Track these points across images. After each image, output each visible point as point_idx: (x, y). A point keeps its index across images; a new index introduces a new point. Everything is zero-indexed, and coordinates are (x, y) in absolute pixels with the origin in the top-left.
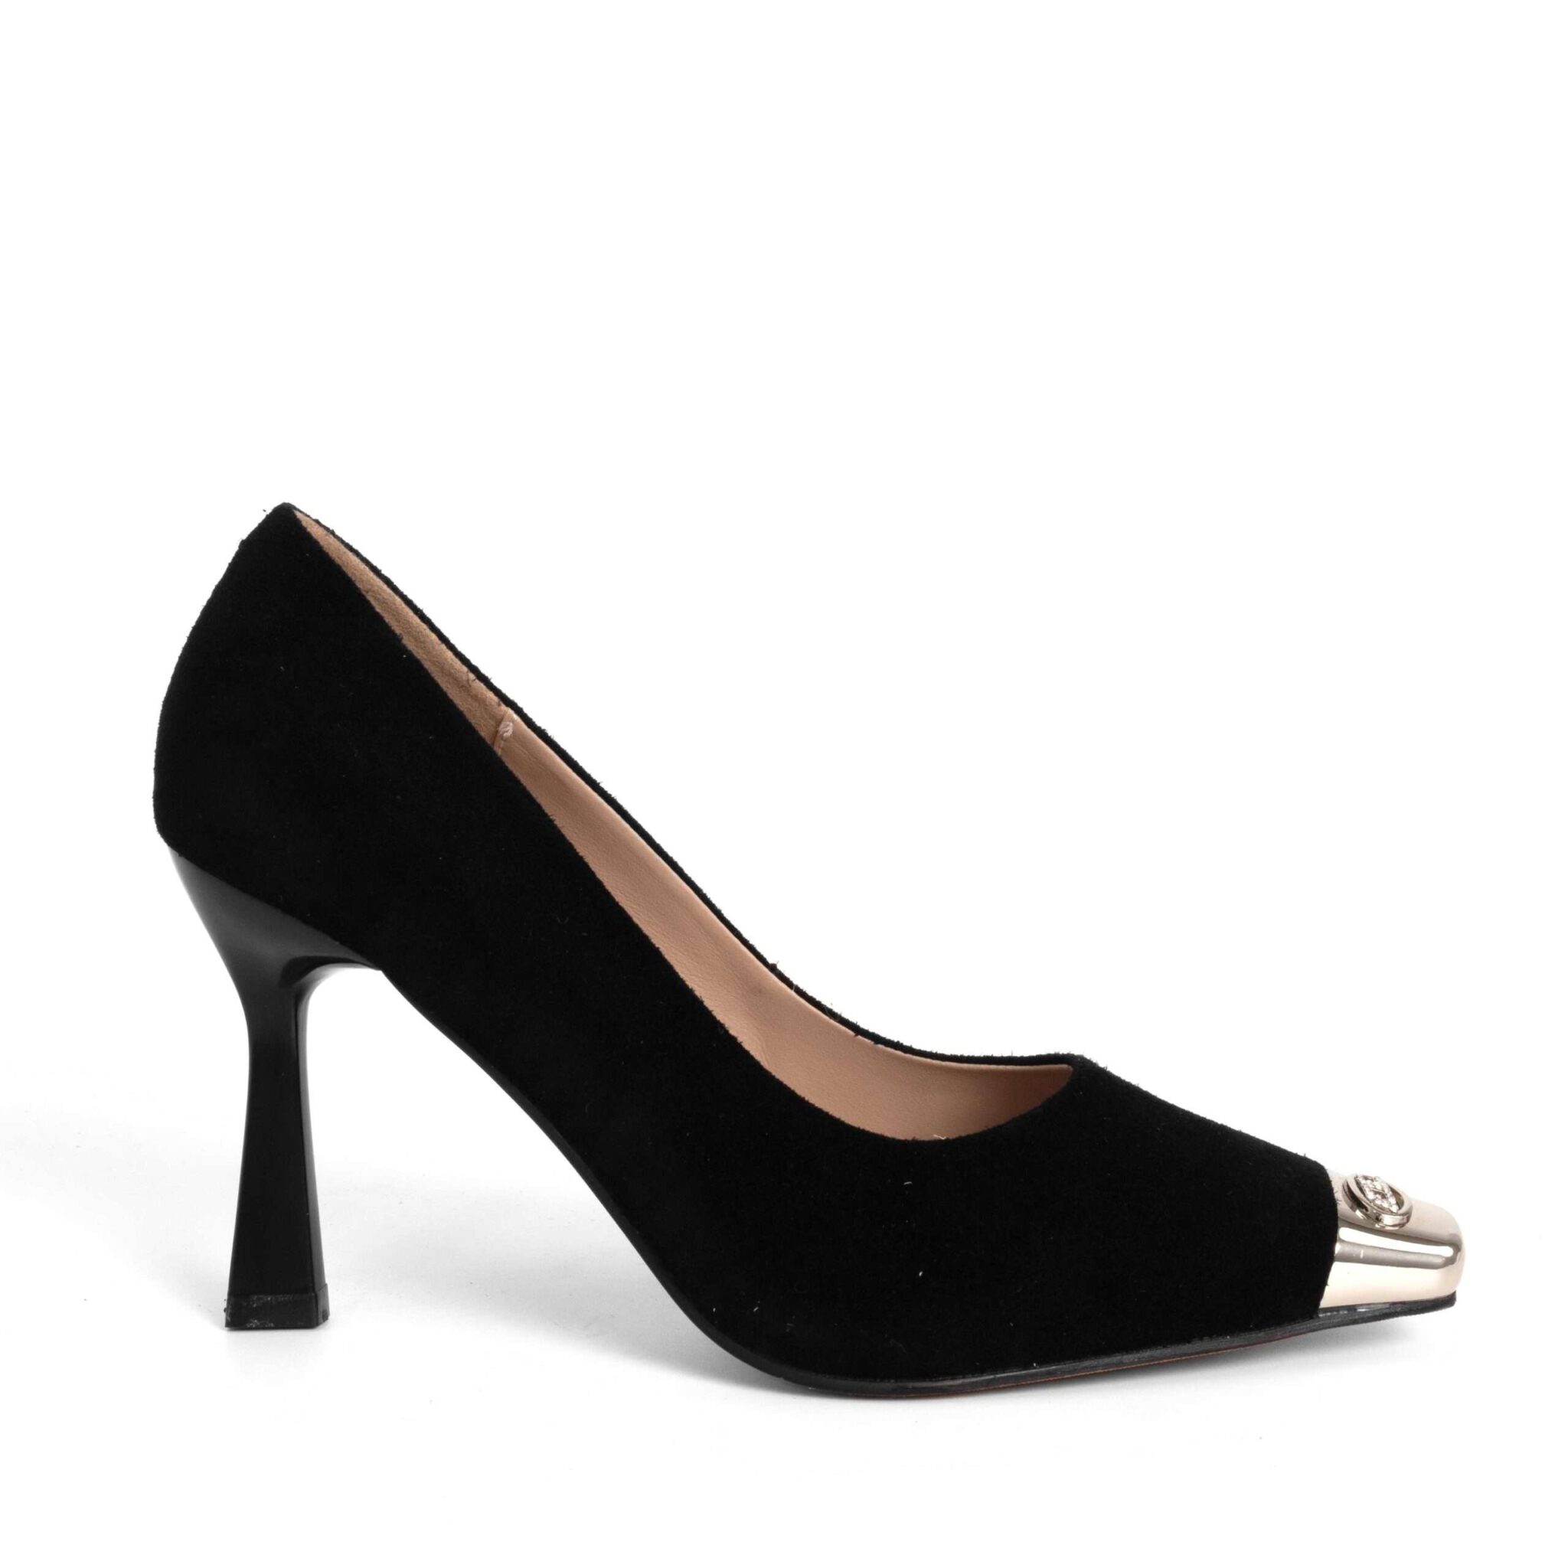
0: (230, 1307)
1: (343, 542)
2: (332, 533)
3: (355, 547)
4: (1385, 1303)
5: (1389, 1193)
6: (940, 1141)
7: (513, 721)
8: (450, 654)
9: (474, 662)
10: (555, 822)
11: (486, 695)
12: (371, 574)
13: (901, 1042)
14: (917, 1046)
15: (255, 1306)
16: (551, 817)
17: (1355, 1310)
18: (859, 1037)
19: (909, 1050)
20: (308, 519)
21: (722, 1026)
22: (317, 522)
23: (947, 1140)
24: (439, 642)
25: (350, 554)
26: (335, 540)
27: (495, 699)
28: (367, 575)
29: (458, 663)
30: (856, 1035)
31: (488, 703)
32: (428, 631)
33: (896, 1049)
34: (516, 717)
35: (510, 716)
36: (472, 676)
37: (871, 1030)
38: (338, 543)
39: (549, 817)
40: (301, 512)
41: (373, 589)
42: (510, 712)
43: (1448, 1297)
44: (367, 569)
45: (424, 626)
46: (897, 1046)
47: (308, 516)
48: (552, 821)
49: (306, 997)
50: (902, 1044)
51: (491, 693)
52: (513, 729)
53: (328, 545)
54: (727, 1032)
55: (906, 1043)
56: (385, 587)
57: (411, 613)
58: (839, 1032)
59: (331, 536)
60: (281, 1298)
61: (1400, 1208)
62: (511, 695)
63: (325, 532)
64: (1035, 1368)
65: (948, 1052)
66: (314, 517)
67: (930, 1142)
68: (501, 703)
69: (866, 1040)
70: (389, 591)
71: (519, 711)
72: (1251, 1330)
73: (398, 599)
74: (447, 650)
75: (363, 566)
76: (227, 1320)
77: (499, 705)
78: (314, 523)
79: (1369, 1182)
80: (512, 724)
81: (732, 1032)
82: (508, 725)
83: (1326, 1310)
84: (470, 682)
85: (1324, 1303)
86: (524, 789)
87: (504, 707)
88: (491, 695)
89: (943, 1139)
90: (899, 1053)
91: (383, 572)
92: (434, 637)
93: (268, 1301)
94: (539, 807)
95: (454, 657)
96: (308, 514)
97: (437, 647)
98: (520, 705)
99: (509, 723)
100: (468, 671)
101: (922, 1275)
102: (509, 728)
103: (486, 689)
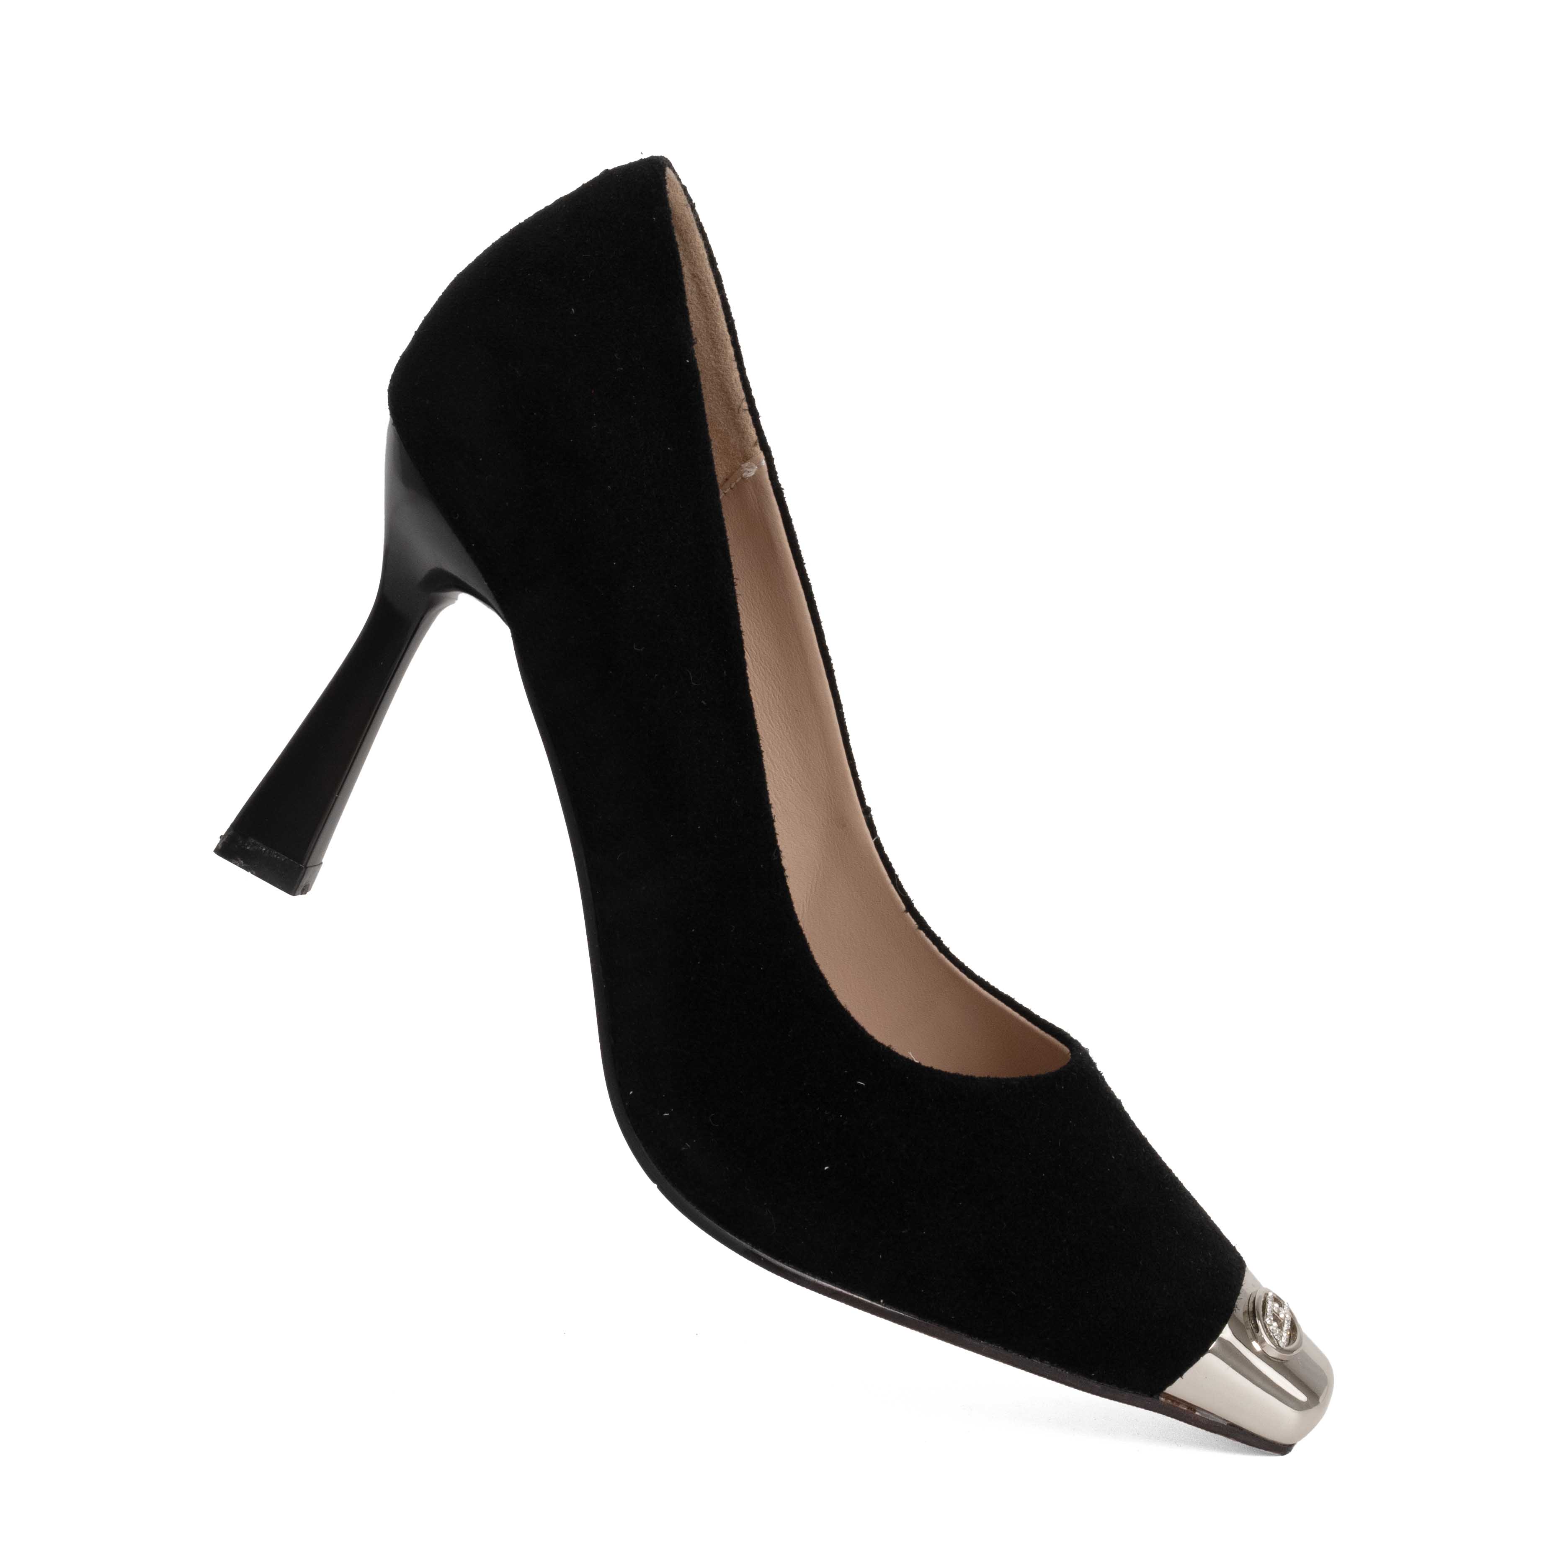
0: (227, 837)
1: (697, 219)
2: (693, 206)
3: (706, 230)
4: (1224, 1420)
5: (1286, 1326)
6: (913, 1062)
7: (760, 467)
8: (737, 374)
9: (754, 393)
10: (736, 587)
11: (747, 429)
12: (707, 263)
13: (942, 939)
14: (953, 951)
15: (248, 848)
16: (735, 581)
17: (1195, 1411)
18: (908, 914)
19: (945, 951)
20: (678, 182)
21: (778, 852)
22: (684, 188)
23: (919, 1065)
24: (734, 358)
25: (698, 234)
26: (692, 214)
27: (755, 437)
28: (703, 261)
29: (739, 387)
30: (906, 911)
31: (745, 436)
32: (729, 343)
33: (934, 943)
34: (764, 463)
35: (760, 462)
36: (745, 405)
37: (922, 914)
38: (693, 218)
39: (733, 579)
40: (674, 172)
41: (701, 277)
42: (761, 455)
43: (1284, 1445)
44: (706, 256)
45: (728, 337)
46: (937, 941)
47: (679, 179)
48: (733, 584)
49: (437, 609)
50: (942, 941)
51: (754, 429)
52: (756, 473)
53: (682, 214)
54: (779, 860)
55: (946, 943)
56: (713, 281)
57: (723, 318)
58: (893, 900)
59: (690, 208)
60: (275, 854)
61: (1289, 1344)
62: (770, 442)
63: (686, 202)
64: (880, 1303)
65: (978, 972)
66: (683, 183)
67: (902, 1057)
68: (758, 444)
69: (913, 920)
70: (715, 287)
71: (770, 460)
72: (1091, 1378)
73: (718, 298)
74: (736, 370)
75: (704, 252)
76: (218, 846)
77: (755, 444)
78: (681, 189)
79: (1276, 1305)
80: (755, 468)
81: (785, 863)
82: (752, 467)
83: (1169, 1397)
84: (741, 409)
85: (1170, 1390)
86: (725, 541)
87: (758, 449)
88: (752, 431)
89: (916, 1061)
90: (935, 948)
91: (718, 267)
92: (731, 351)
93: (261, 850)
94: (729, 565)
95: (738, 379)
96: (680, 177)
97: (728, 361)
98: (774, 454)
99: (754, 465)
100: (745, 400)
101: (827, 1170)
102: (751, 470)
103: (752, 424)
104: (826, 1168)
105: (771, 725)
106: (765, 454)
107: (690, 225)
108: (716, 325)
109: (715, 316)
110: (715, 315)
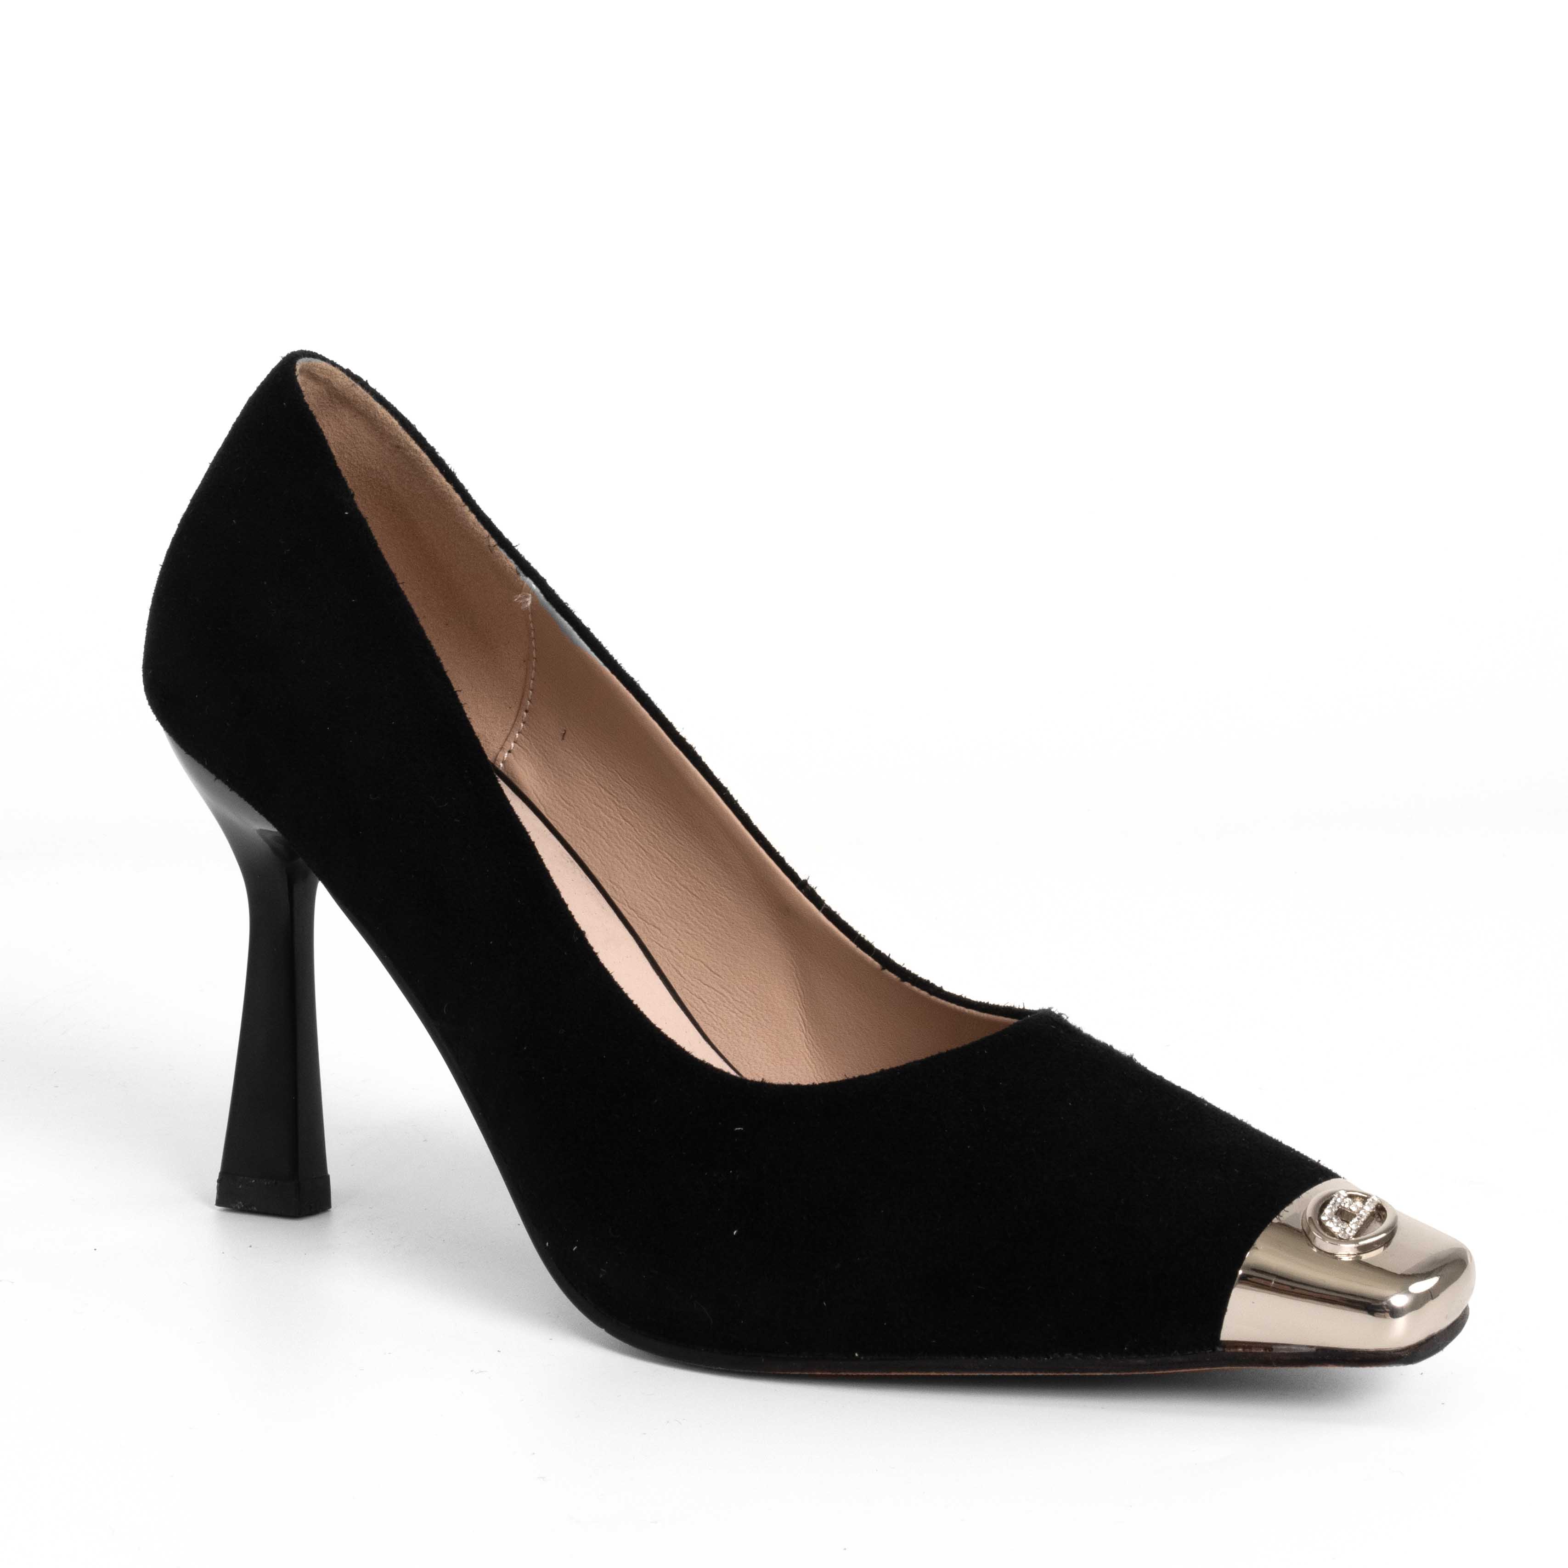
2: (365, 385)
7: (533, 594)
11: (506, 563)
18: (886, 971)
24: (463, 504)
27: (516, 567)
29: (480, 528)
30: (883, 969)
31: (507, 572)
32: (452, 492)
35: (531, 588)
36: (493, 542)
42: (528, 580)
44: (396, 423)
51: (511, 560)
71: (541, 582)
74: (470, 513)
77: (519, 574)
80: (530, 596)
82: (527, 597)
87: (523, 577)
88: (512, 564)
92: (458, 497)
98: (542, 573)
99: (528, 594)
100: (490, 536)
101: (736, 1234)
102: (528, 599)
103: (507, 557)
104: (735, 1233)
105: (680, 843)
106: (532, 579)
107: (366, 402)
108: (434, 482)
109: (430, 474)
110: (429, 472)
